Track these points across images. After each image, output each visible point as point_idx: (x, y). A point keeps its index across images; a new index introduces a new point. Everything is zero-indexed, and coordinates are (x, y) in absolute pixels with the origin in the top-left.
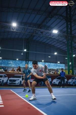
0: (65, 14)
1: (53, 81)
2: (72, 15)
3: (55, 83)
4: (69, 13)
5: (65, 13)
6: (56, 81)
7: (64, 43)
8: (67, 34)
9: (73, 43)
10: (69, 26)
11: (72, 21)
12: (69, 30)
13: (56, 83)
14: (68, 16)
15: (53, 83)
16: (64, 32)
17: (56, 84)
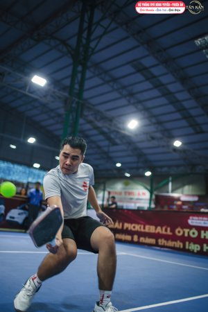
0: (73, 42)
1: (10, 214)
2: (90, 50)
3: (13, 218)
4: (84, 41)
5: (76, 38)
6: (19, 214)
7: (59, 115)
8: (70, 94)
9: (81, 121)
10: (79, 75)
11: (89, 64)
12: (77, 86)
13: (16, 220)
14: (81, 49)
15: (8, 218)
16: (64, 89)
17: (17, 223)
